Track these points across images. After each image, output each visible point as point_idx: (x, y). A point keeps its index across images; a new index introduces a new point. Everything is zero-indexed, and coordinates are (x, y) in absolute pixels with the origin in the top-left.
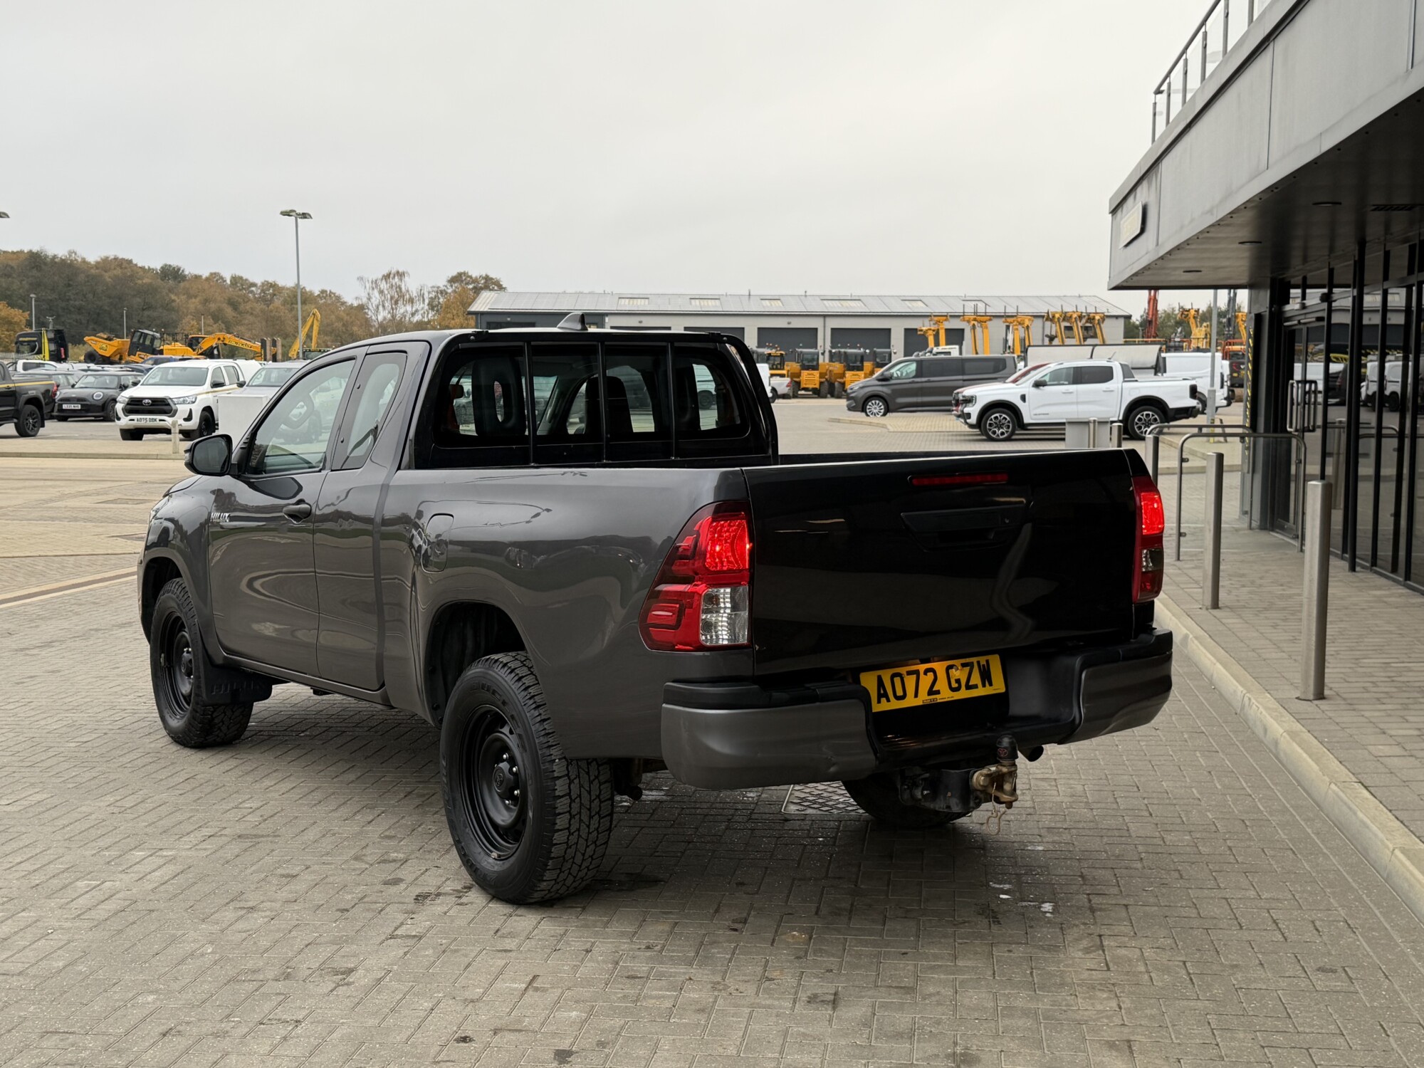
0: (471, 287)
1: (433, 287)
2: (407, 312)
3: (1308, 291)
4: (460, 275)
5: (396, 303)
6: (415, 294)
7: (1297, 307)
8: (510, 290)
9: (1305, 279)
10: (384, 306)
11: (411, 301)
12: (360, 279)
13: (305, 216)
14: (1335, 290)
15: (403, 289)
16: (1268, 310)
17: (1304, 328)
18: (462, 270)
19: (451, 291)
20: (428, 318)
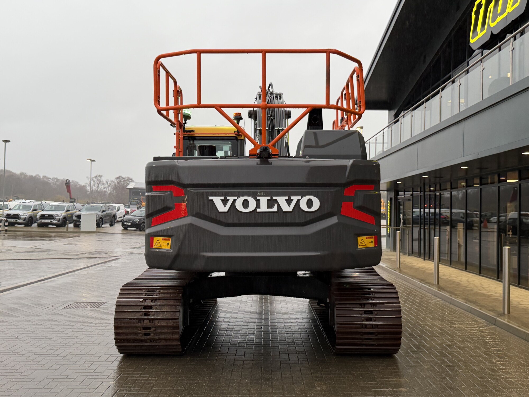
0: (123, 180)
1: (110, 180)
2: (102, 187)
5: (98, 185)
6: (105, 182)
7: (403, 196)
8: (135, 181)
9: (404, 190)
10: (95, 186)
11: (104, 184)
13: (94, 161)
14: (414, 193)
15: (101, 181)
16: (393, 197)
18: (120, 175)
19: (116, 181)
20: (109, 190)
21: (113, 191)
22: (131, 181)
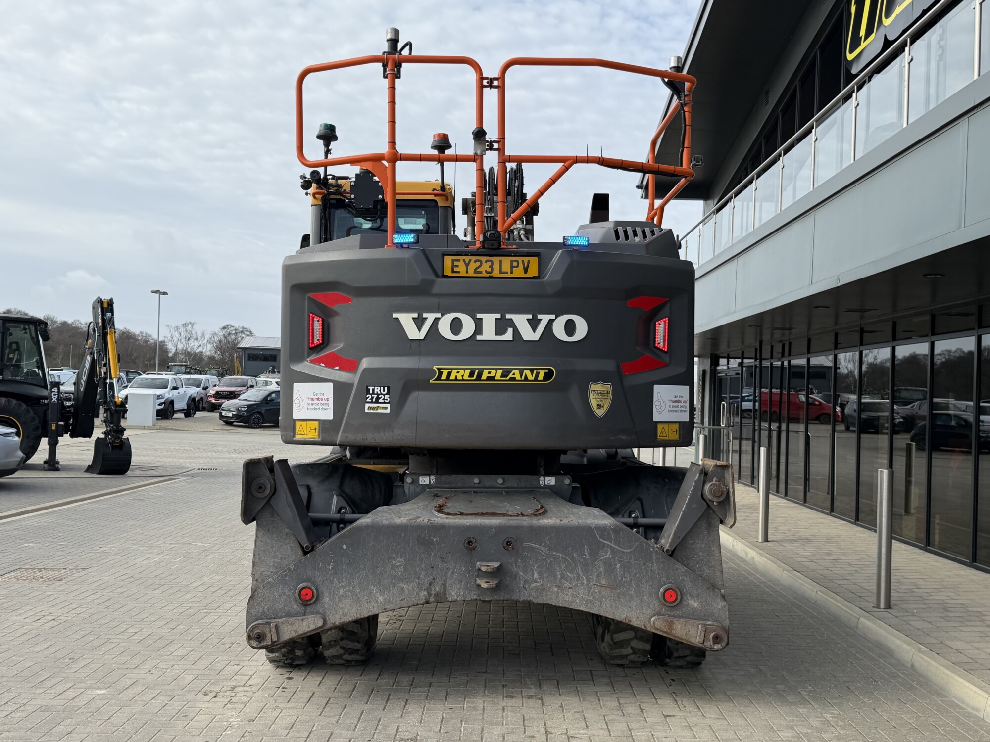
0: (234, 332)
1: (210, 332)
2: (194, 345)
3: (731, 360)
4: (228, 325)
5: (188, 340)
6: (199, 336)
7: (725, 367)
8: (257, 335)
9: (728, 354)
10: (181, 341)
11: (197, 339)
13: (165, 293)
14: (746, 361)
15: (193, 333)
17: (728, 378)
19: (221, 334)
20: (208, 350)
21: (216, 352)
22: (248, 333)
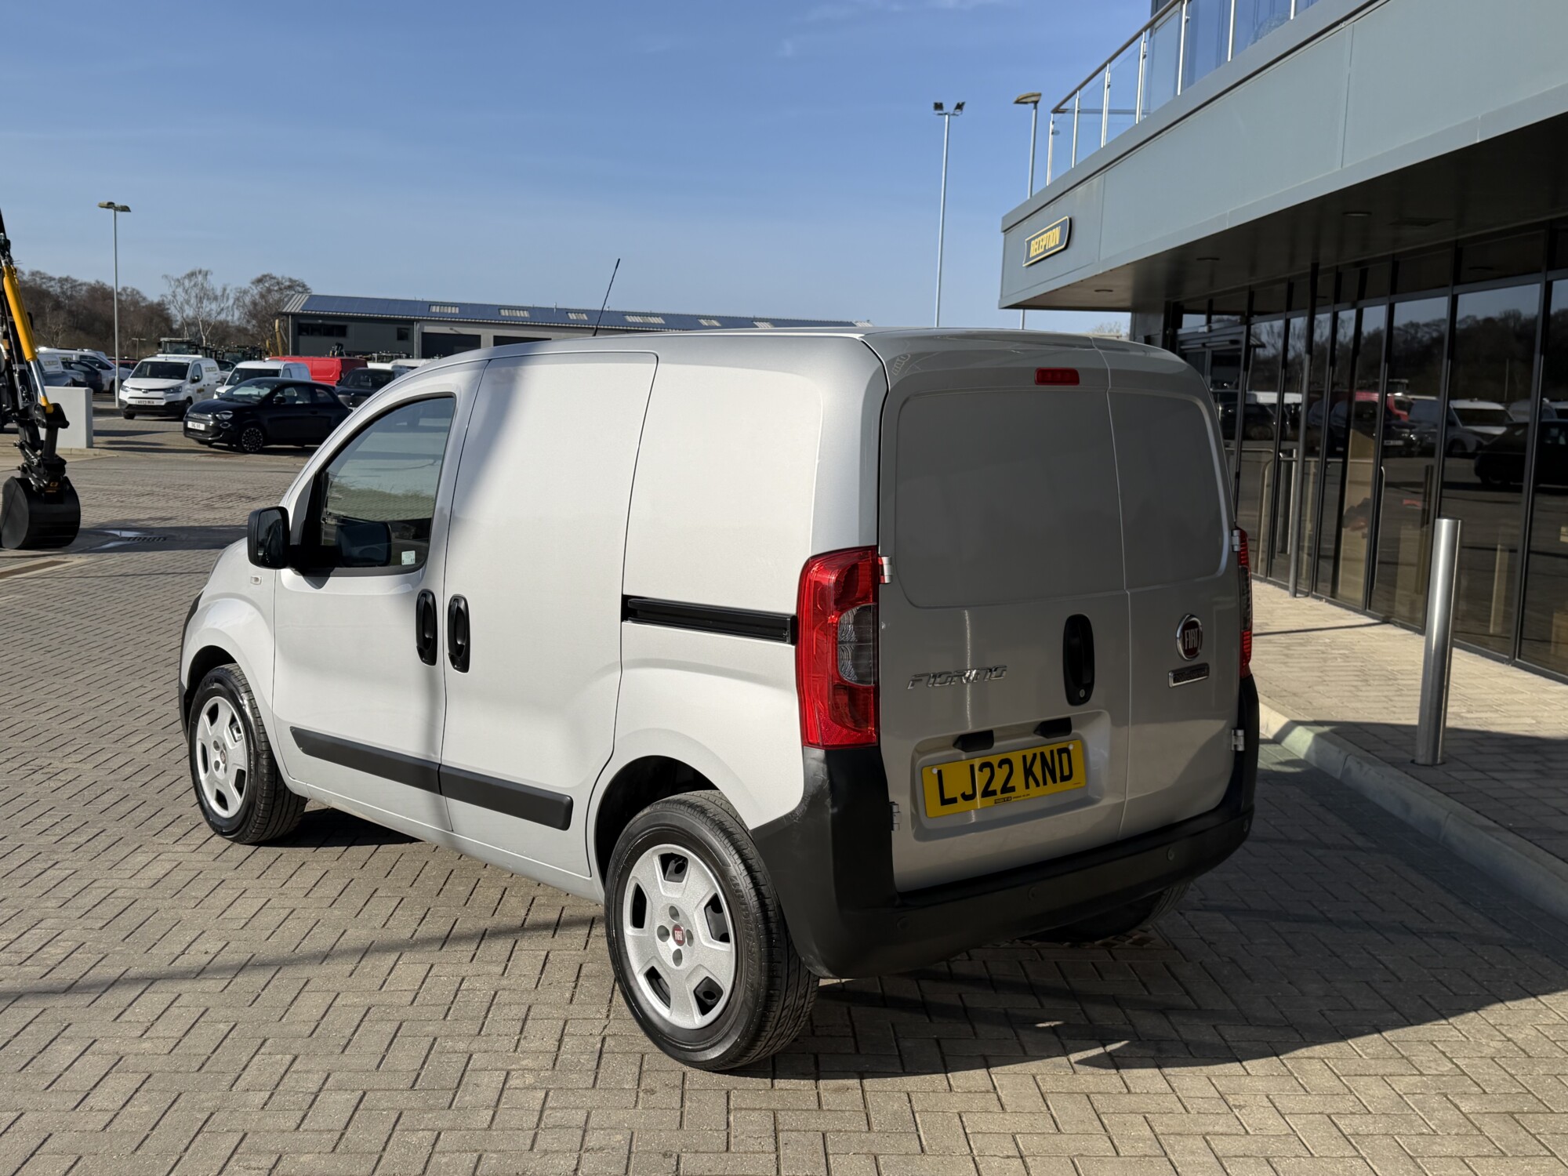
0: (276, 288)
1: (236, 289)
2: (211, 310)
3: (1214, 318)
4: (265, 276)
5: (201, 301)
6: (219, 292)
7: (1205, 329)
9: (1211, 302)
10: (188, 304)
11: (216, 298)
12: (166, 277)
13: (125, 209)
15: (208, 288)
16: (1161, 333)
18: (266, 273)
19: (255, 292)
20: (235, 317)
21: (248, 322)
22: (300, 289)
